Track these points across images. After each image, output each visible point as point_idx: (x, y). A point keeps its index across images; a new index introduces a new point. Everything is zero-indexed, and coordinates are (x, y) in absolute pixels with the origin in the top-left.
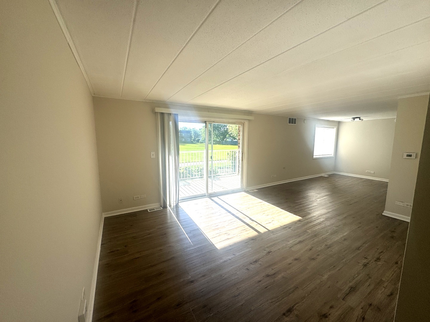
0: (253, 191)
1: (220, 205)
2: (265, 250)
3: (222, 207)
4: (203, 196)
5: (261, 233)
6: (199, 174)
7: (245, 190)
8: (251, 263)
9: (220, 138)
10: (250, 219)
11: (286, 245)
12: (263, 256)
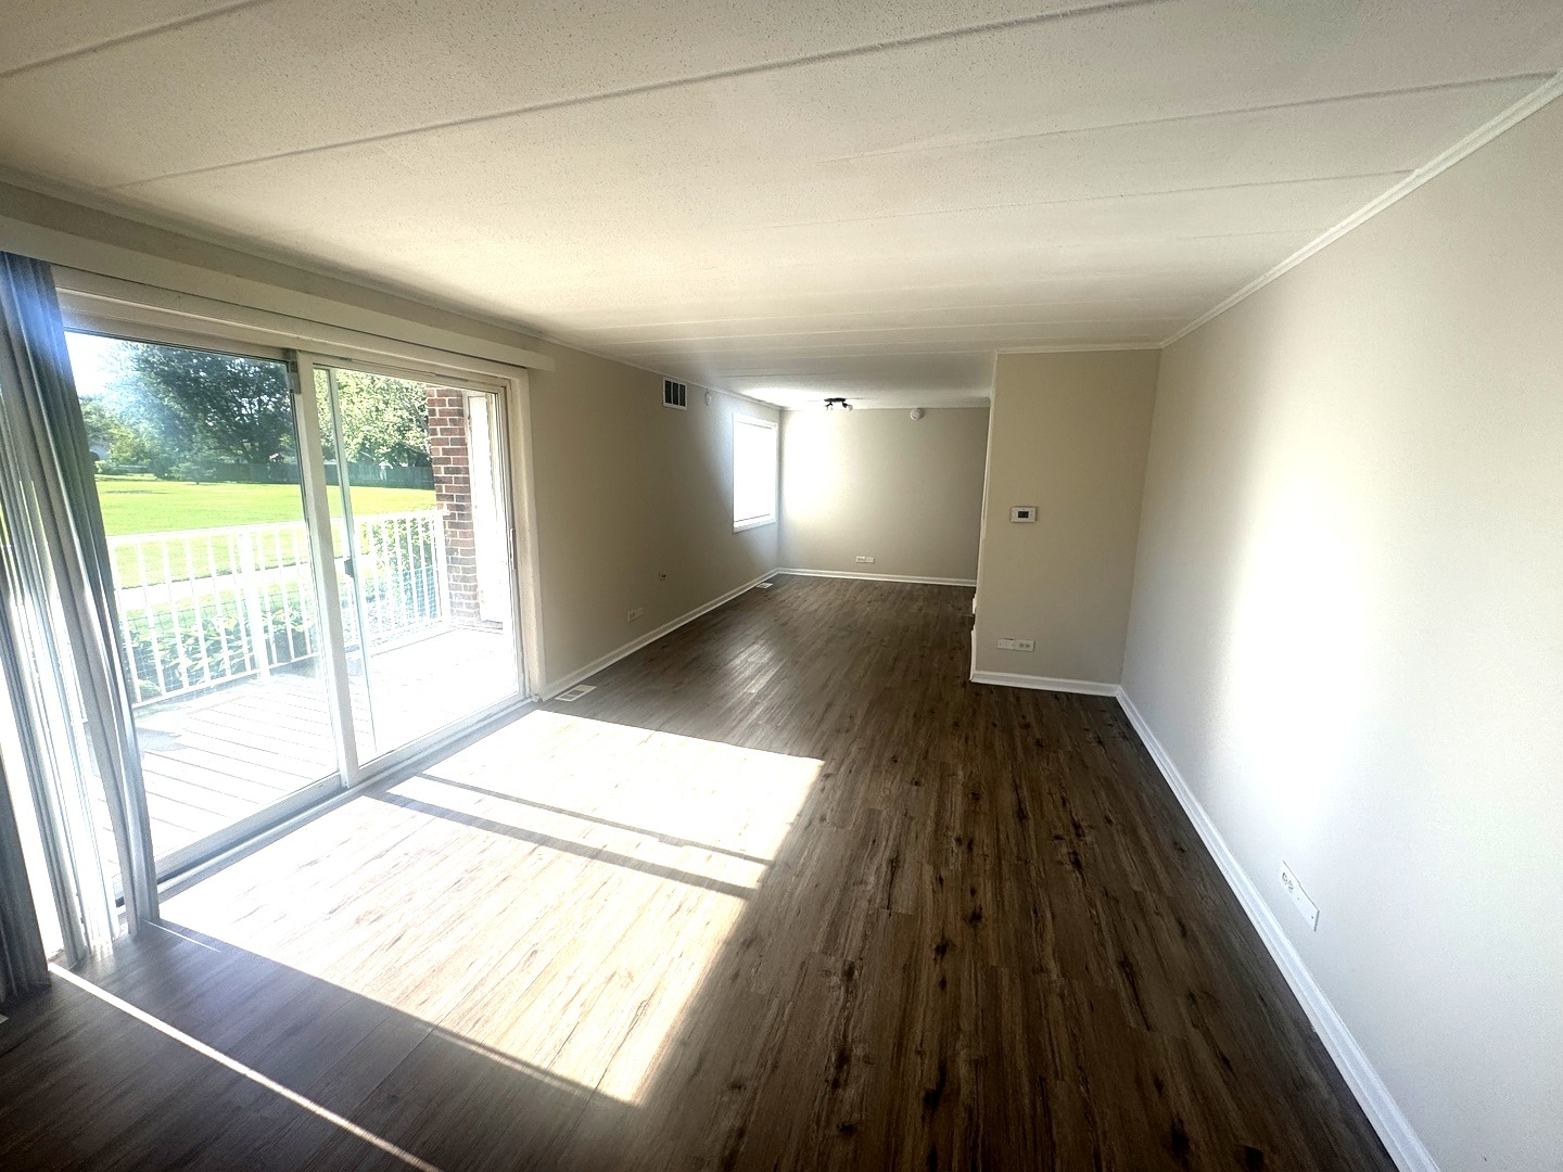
0: (578, 693)
1: (470, 821)
2: (828, 973)
3: (489, 826)
4: (328, 795)
5: (753, 890)
6: (226, 665)
7: (540, 700)
8: (836, 1084)
9: (244, 449)
10: (663, 838)
11: (870, 901)
12: (844, 1008)
